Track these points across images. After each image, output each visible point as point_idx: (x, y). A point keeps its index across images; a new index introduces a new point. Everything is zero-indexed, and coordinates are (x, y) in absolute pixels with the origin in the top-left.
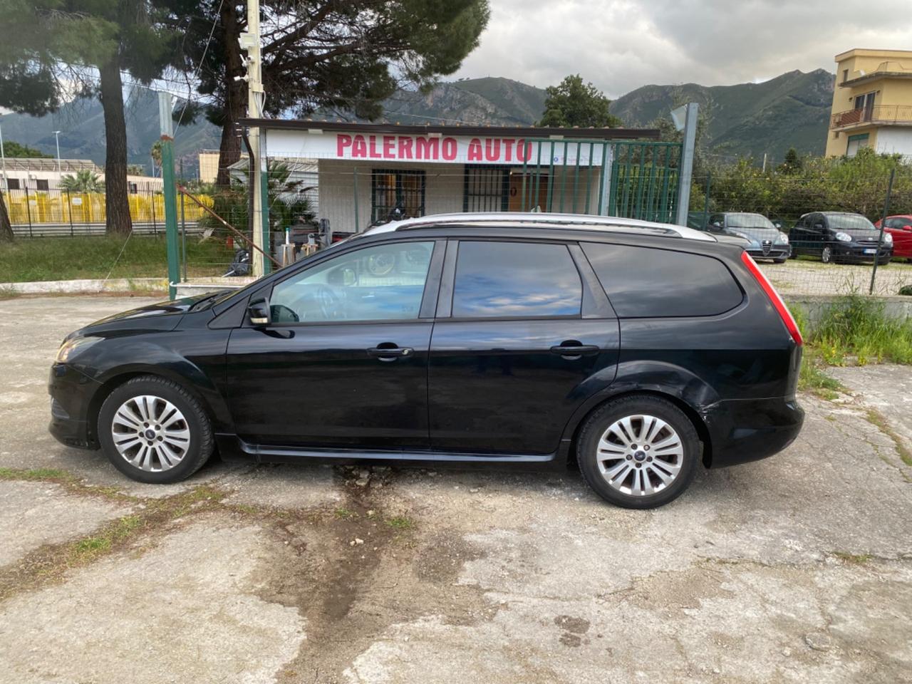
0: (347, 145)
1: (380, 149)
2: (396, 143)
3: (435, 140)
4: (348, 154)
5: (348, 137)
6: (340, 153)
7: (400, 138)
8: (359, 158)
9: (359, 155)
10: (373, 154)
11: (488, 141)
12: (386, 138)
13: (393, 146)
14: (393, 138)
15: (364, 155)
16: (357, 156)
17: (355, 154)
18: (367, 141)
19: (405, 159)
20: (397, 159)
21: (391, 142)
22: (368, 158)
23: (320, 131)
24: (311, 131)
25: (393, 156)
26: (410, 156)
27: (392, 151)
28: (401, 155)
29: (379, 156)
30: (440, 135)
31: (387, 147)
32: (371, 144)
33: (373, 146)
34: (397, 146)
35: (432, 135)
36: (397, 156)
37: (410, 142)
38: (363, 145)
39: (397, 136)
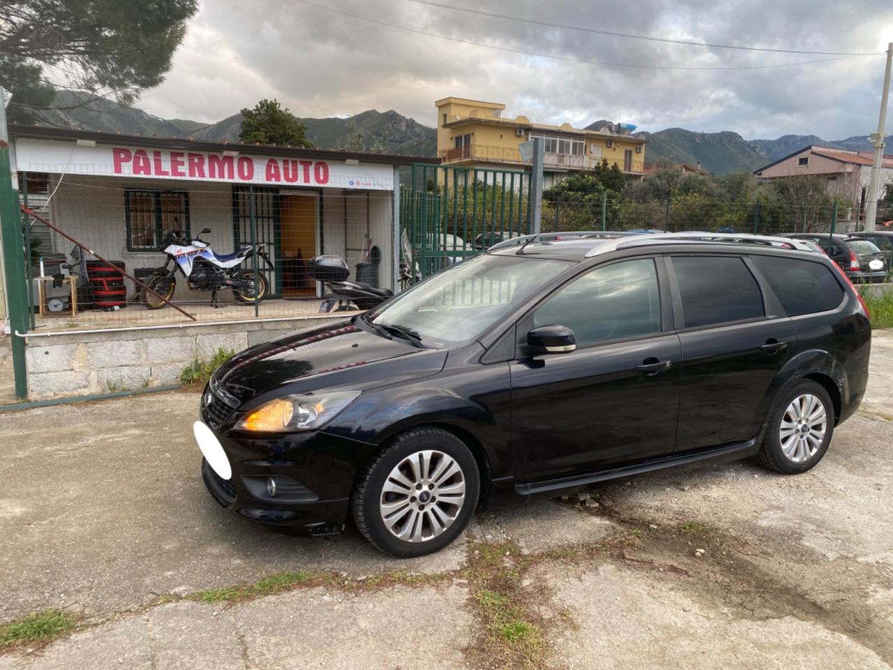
0: (127, 160)
1: (166, 166)
2: (185, 160)
3: (230, 159)
4: (127, 171)
5: (127, 152)
6: (118, 169)
7: (190, 155)
8: (142, 175)
10: (158, 171)
11: (286, 162)
12: (174, 155)
13: (182, 164)
14: (182, 155)
16: (139, 173)
17: (136, 170)
18: (151, 158)
19: (197, 178)
20: (187, 178)
21: (179, 159)
22: (153, 175)
23: (93, 143)
24: (79, 142)
25: (183, 174)
26: (202, 175)
27: (181, 169)
28: (192, 174)
29: (166, 173)
30: (234, 154)
31: (175, 164)
33: (158, 163)
34: (187, 164)
35: (226, 153)
36: (187, 173)
37: (202, 159)
38: (146, 161)
39: (186, 152)
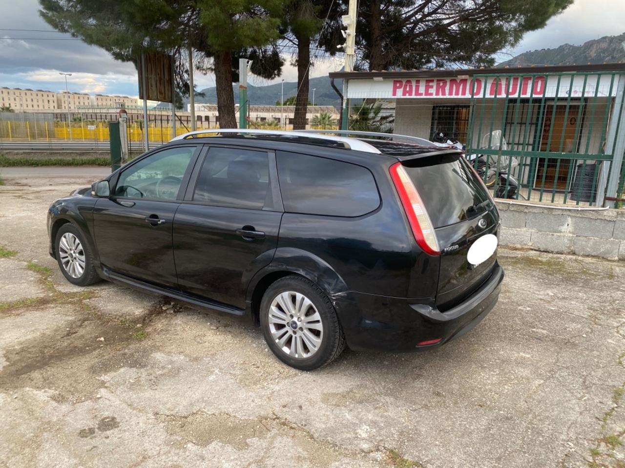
0: (400, 87)
1: (422, 90)
2: (434, 84)
3: (464, 81)
4: (400, 94)
5: (401, 82)
6: (394, 94)
7: (438, 80)
8: (407, 96)
9: (407, 94)
10: (417, 93)
11: (508, 80)
12: (428, 81)
13: (432, 87)
14: (432, 81)
15: (410, 94)
16: (405, 95)
18: (414, 84)
19: (440, 96)
20: (434, 96)
21: (431, 84)
22: (413, 96)
23: (381, 79)
24: (375, 79)
25: (431, 94)
26: (444, 94)
27: (431, 91)
28: (437, 94)
29: (421, 94)
30: (467, 77)
31: (428, 87)
32: (416, 86)
33: (417, 88)
34: (435, 87)
35: (463, 77)
36: (434, 94)
37: (445, 83)
38: (411, 87)
39: (435, 79)
